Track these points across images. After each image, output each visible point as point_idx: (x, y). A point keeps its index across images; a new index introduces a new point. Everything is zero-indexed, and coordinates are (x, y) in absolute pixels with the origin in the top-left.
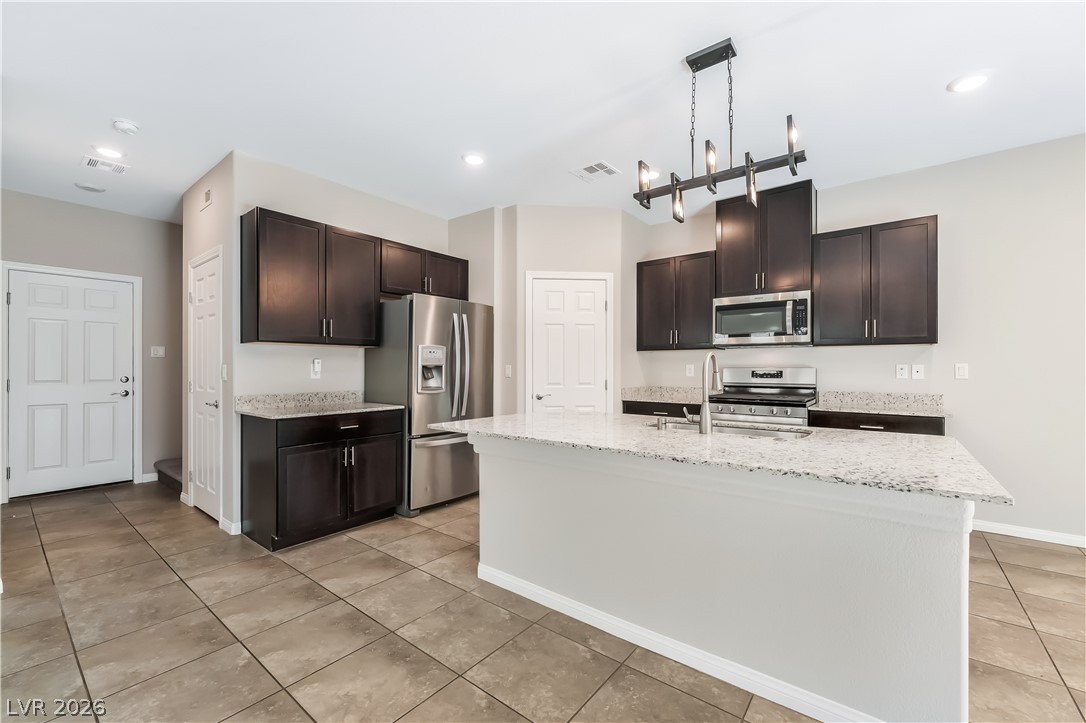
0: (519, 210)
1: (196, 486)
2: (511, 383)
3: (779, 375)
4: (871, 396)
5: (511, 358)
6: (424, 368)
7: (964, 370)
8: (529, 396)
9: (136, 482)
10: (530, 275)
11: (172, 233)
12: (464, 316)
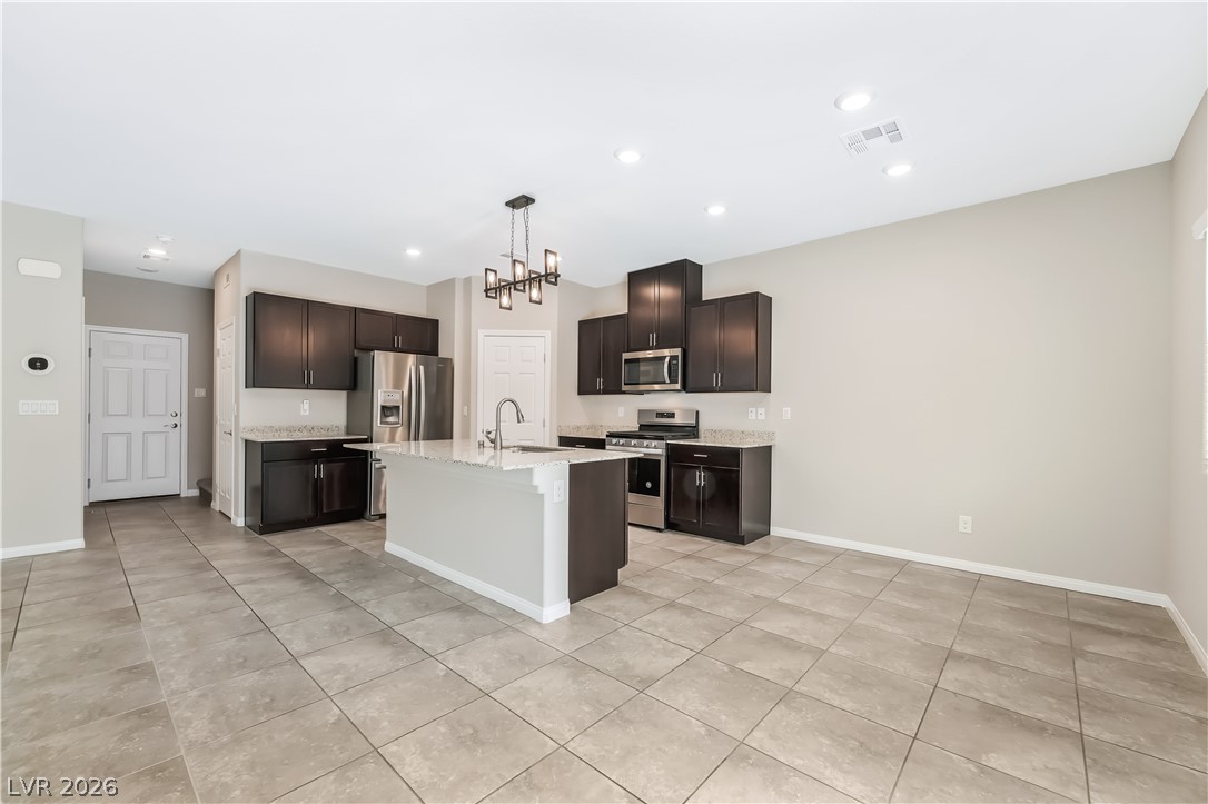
0: (473, 281)
1: (221, 495)
2: (467, 419)
3: (672, 415)
4: (731, 434)
5: (467, 401)
6: (383, 408)
7: (787, 412)
8: (479, 431)
9: (182, 495)
10: (481, 333)
11: (208, 296)
12: (422, 367)
